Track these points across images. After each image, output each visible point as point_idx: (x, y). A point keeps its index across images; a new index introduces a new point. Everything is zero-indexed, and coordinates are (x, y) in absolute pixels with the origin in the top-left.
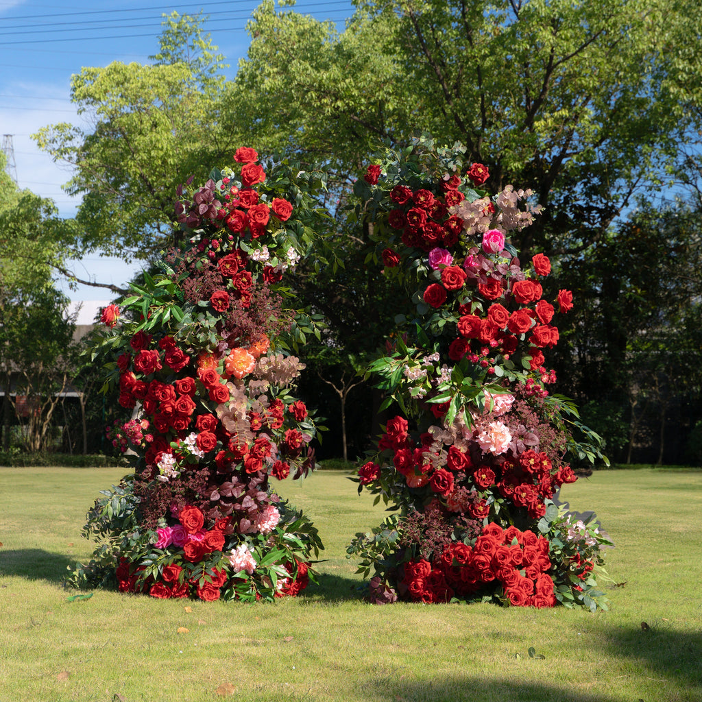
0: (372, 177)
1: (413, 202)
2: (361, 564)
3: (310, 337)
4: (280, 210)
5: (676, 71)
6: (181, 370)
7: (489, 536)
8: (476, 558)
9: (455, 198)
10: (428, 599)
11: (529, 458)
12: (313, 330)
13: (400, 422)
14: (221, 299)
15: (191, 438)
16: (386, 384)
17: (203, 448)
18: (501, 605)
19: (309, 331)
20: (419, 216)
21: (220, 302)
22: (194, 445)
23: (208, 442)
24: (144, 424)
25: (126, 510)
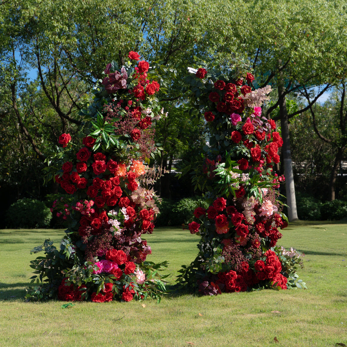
0: (203, 74)
1: (227, 89)
7: (273, 256)
8: (269, 267)
9: (247, 89)
10: (238, 290)
13: (223, 200)
15: (124, 210)
16: (222, 181)
20: (231, 96)
21: (137, 135)
22: (126, 214)
23: (132, 212)
24: (92, 203)
25: (73, 253)
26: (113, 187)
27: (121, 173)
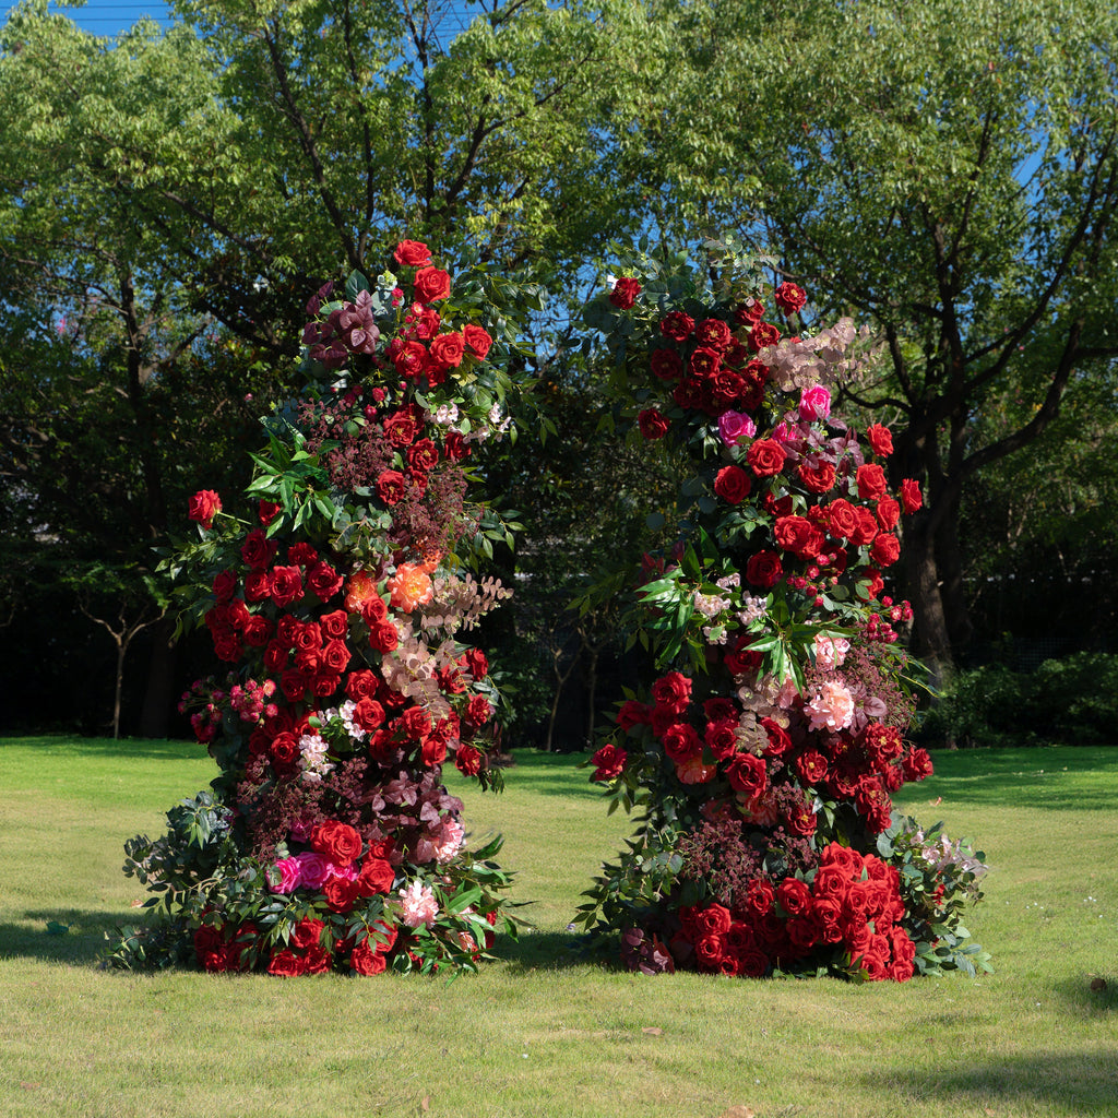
0: (626, 297)
1: (700, 338)
2: (580, 908)
3: (499, 547)
4: (476, 343)
5: (690, 151)
6: (331, 599)
7: (835, 865)
8: (820, 903)
9: (766, 335)
10: (730, 969)
11: (879, 736)
12: (504, 535)
13: (679, 681)
14: (392, 483)
15: (347, 709)
16: (666, 621)
17: (365, 726)
18: (847, 979)
19: (497, 537)
20: (711, 360)
21: (392, 488)
22: (353, 722)
23: (373, 715)
24: (269, 688)
25: (218, 831)
26: (326, 642)
27: (359, 599)
